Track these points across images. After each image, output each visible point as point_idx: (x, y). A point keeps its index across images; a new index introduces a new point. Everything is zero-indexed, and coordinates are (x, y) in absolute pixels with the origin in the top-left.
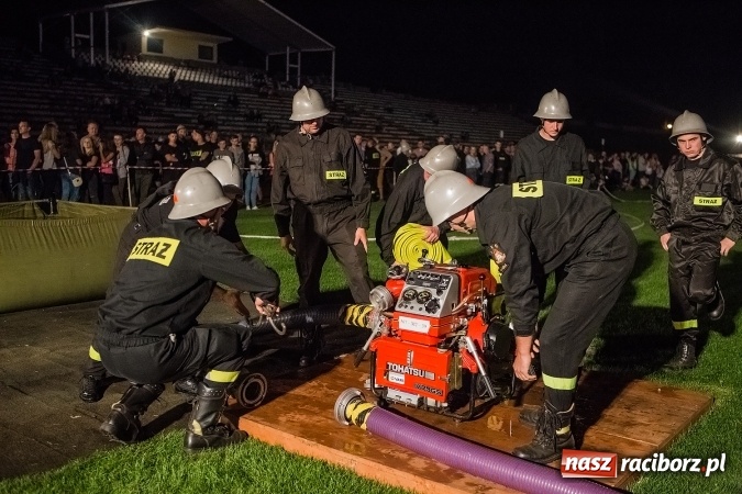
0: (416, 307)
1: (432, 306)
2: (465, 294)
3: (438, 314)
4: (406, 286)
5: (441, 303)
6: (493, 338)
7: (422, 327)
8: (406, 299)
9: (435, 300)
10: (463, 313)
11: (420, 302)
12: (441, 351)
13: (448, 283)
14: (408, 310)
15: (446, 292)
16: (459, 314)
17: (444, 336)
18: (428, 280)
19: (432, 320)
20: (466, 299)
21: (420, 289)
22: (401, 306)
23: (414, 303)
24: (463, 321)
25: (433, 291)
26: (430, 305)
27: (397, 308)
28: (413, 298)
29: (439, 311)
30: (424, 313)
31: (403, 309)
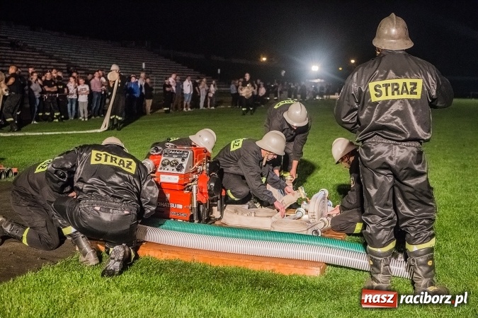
0: (170, 169)
1: (180, 168)
2: (196, 162)
3: (183, 172)
4: (163, 158)
5: (185, 165)
6: (213, 184)
7: (175, 179)
8: (164, 165)
9: (181, 164)
10: (195, 171)
11: (173, 166)
12: (186, 192)
13: (187, 155)
14: (165, 171)
15: (187, 160)
16: (193, 172)
17: (186, 184)
18: (176, 154)
19: (180, 176)
20: (197, 164)
21: (171, 159)
22: (161, 168)
23: (169, 167)
24: (195, 176)
25: (180, 160)
26: (179, 167)
27: (159, 170)
28: (168, 164)
29: (184, 170)
30: (175, 172)
31: (162, 171)
